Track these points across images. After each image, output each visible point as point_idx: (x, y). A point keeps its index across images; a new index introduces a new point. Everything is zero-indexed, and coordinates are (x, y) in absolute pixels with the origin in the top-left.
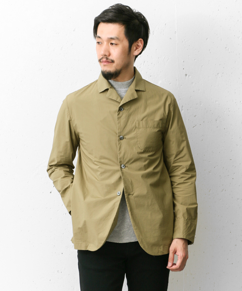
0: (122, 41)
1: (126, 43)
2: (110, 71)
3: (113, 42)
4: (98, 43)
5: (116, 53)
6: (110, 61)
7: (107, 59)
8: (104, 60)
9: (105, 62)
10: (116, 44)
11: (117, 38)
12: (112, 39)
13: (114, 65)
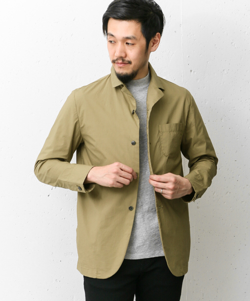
0: (140, 40)
1: (143, 41)
2: (127, 74)
3: (129, 41)
4: (111, 42)
5: (133, 53)
6: (127, 62)
7: (123, 60)
8: (120, 61)
9: (121, 64)
10: (133, 44)
11: (134, 38)
12: (128, 38)
13: (131, 66)
